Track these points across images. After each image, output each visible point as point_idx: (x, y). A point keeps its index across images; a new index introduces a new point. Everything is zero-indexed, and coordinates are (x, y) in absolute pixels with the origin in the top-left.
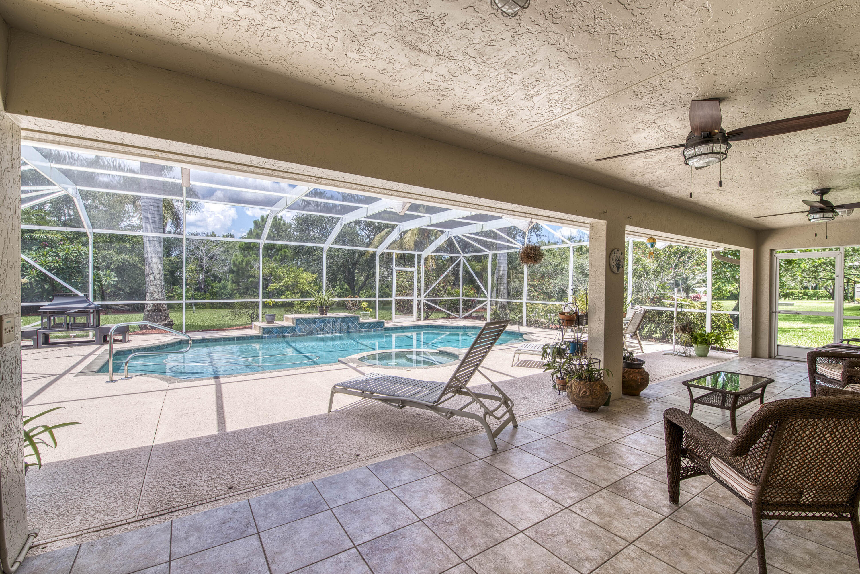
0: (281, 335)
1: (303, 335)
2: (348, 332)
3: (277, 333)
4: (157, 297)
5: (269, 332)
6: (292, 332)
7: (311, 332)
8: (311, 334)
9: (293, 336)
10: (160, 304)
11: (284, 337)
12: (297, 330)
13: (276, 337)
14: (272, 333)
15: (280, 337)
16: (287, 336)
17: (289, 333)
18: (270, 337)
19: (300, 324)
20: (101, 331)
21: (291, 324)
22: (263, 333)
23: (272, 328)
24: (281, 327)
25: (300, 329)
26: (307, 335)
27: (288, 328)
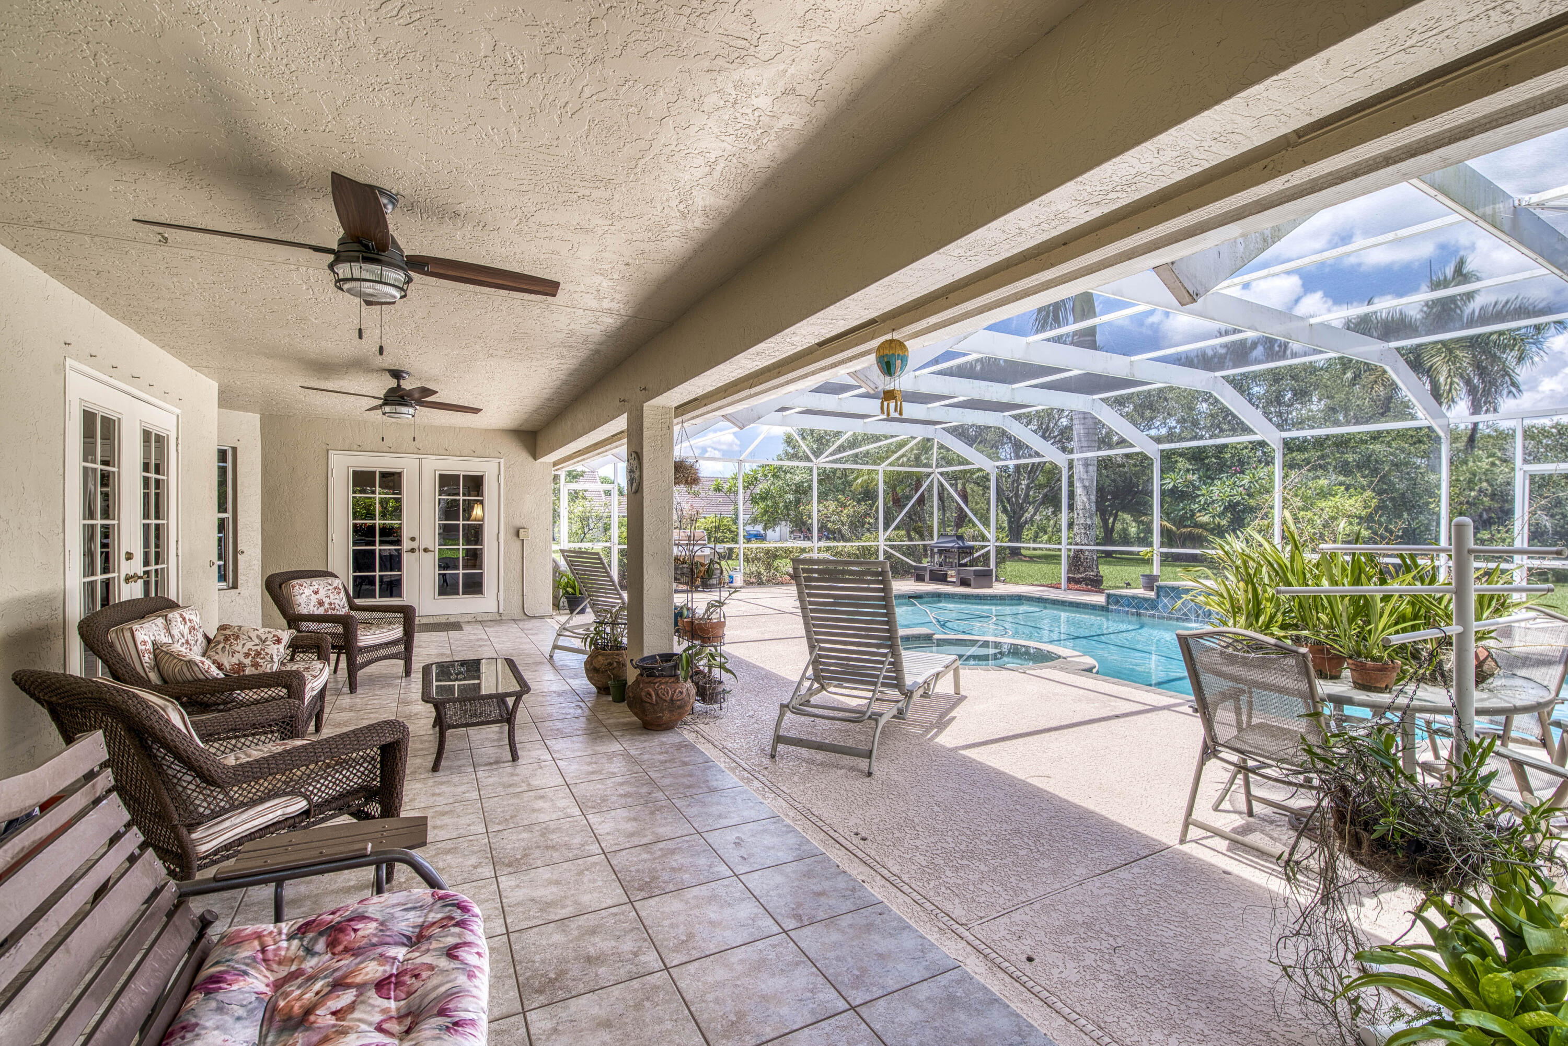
0: (1134, 610)
1: (1170, 619)
3: (1128, 606)
4: (1078, 541)
5: (1117, 603)
6: (1152, 609)
7: (1185, 614)
8: (1185, 618)
9: (1153, 616)
10: (1081, 550)
11: (1139, 615)
12: (1160, 606)
13: (1127, 612)
14: (1121, 606)
15: (1132, 614)
16: (1145, 615)
17: (1146, 609)
18: (1118, 611)
19: (1165, 597)
20: (959, 572)
21: (1152, 594)
22: (1108, 603)
23: (1121, 596)
24: (1134, 597)
25: (1165, 606)
26: (1178, 619)
27: (1146, 600)
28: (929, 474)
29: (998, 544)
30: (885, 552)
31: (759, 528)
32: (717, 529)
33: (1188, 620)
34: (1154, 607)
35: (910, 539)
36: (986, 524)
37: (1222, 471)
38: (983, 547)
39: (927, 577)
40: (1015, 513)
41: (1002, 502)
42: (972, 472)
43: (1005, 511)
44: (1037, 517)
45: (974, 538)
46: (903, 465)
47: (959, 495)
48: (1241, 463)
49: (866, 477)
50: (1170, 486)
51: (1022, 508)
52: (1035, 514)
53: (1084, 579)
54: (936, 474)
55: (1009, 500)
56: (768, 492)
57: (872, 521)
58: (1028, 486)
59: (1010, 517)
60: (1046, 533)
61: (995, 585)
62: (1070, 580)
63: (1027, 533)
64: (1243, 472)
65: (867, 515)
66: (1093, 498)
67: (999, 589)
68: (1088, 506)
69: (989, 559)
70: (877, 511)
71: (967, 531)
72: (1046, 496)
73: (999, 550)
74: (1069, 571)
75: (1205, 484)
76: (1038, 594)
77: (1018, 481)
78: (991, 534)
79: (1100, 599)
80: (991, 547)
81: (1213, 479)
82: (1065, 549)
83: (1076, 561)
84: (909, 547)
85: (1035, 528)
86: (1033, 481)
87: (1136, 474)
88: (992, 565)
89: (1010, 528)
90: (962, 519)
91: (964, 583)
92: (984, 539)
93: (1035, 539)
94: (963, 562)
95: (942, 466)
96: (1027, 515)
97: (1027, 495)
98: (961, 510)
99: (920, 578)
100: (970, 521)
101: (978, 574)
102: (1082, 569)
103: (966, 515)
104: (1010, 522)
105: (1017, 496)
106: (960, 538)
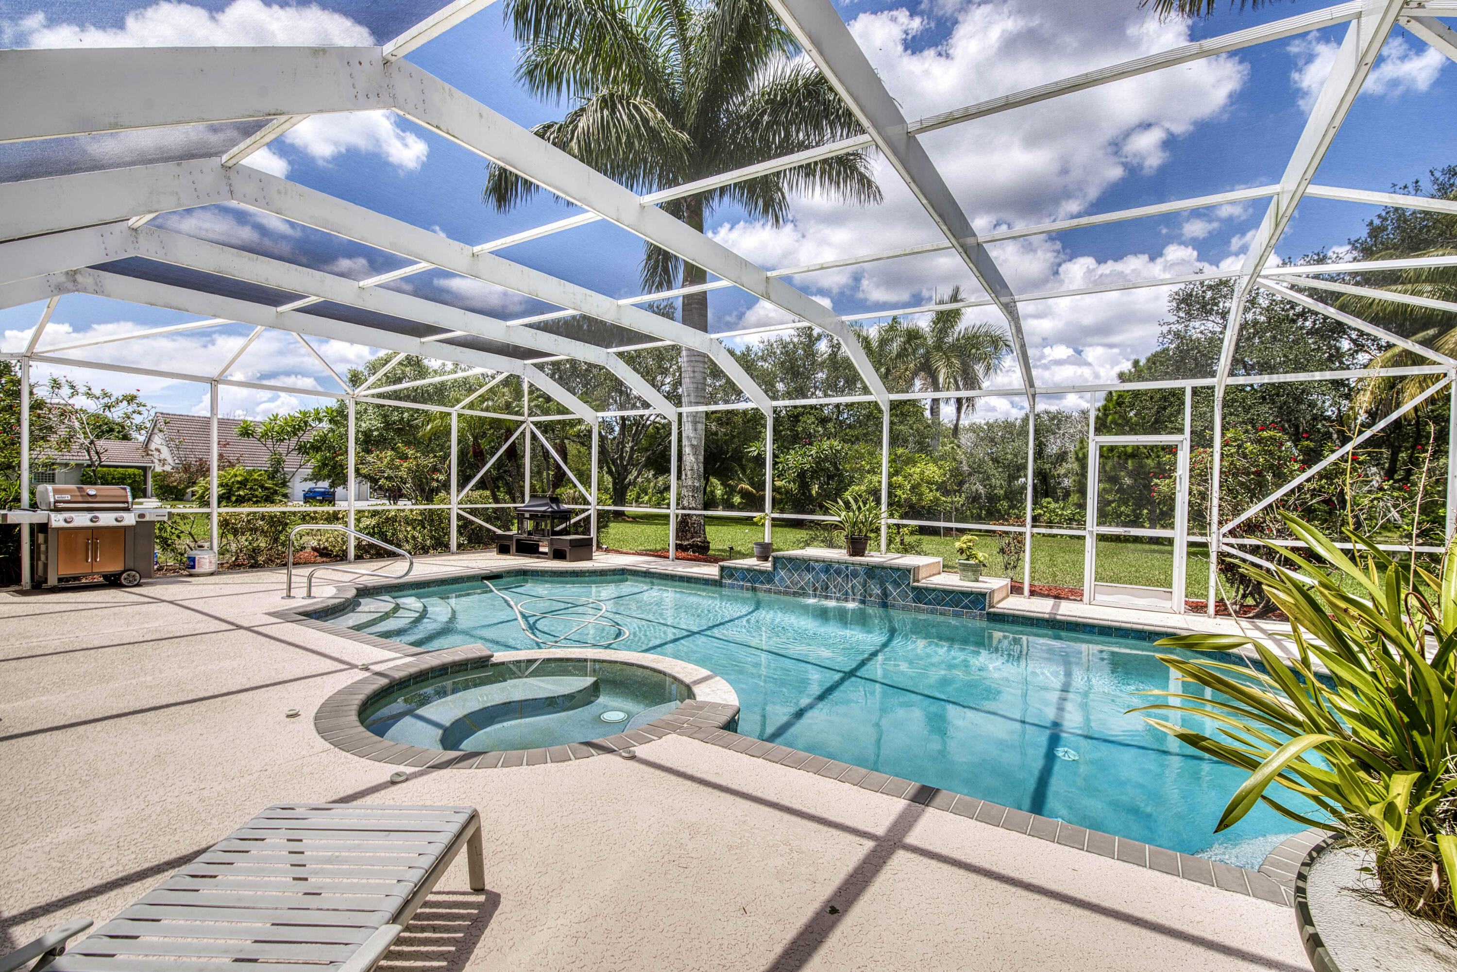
0: (749, 584)
1: (786, 593)
2: (884, 605)
3: (743, 580)
4: (689, 504)
5: (731, 576)
6: (768, 583)
7: (802, 588)
8: (802, 593)
9: (769, 591)
10: (689, 515)
11: (754, 589)
12: (777, 579)
13: (742, 587)
14: (736, 579)
15: (747, 589)
16: (761, 590)
17: (762, 583)
18: (732, 586)
19: (782, 569)
20: (552, 543)
21: (768, 566)
22: (722, 577)
23: (735, 569)
24: (749, 570)
25: (782, 579)
26: (795, 594)
27: (762, 572)
28: (522, 422)
29: (600, 507)
30: (460, 517)
31: (324, 485)
32: (243, 484)
33: (805, 595)
34: (770, 581)
35: (497, 501)
36: (586, 482)
37: (795, 443)
38: (584, 511)
39: (513, 548)
40: (619, 474)
41: (607, 463)
42: (572, 423)
43: (610, 472)
44: (640, 480)
45: (575, 501)
46: (487, 409)
47: (557, 451)
48: (810, 436)
49: (438, 422)
50: (755, 453)
51: (626, 470)
52: (637, 477)
53: (692, 546)
54: (529, 424)
55: (614, 462)
56: (324, 439)
57: (442, 477)
58: (632, 448)
59: (614, 479)
60: (646, 494)
61: (596, 555)
62: (678, 547)
63: (631, 495)
64: (811, 444)
65: (435, 469)
66: (701, 458)
67: (601, 560)
68: (695, 467)
69: (589, 523)
70: (449, 467)
71: (566, 492)
72: (648, 458)
73: (601, 515)
74: (677, 538)
75: (782, 453)
76: (644, 567)
77: (622, 443)
78: (592, 496)
79: (711, 571)
80: (592, 511)
81: (788, 449)
82: (673, 511)
83: (684, 526)
84: (495, 510)
85: (637, 489)
86: (636, 445)
87: (726, 442)
88: (593, 534)
89: (615, 489)
90: (560, 479)
91: (559, 555)
92: (586, 502)
93: (638, 500)
94: (558, 529)
95: (536, 415)
96: (631, 477)
97: (631, 457)
98: (558, 467)
99: (504, 550)
100: (570, 480)
101: (574, 544)
102: (689, 535)
103: (565, 474)
104: (614, 484)
105: (622, 458)
106: (555, 500)
